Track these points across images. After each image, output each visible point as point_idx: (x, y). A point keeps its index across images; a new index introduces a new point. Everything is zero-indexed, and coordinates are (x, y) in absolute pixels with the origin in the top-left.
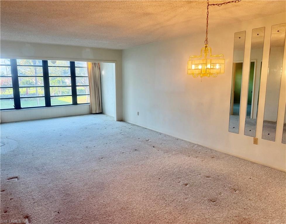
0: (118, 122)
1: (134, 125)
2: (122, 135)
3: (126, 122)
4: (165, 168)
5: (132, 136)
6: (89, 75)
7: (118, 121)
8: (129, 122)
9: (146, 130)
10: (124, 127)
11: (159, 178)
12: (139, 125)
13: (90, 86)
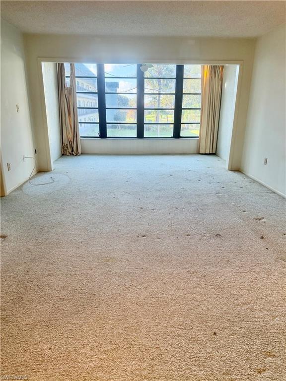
0: (230, 172)
1: (254, 181)
2: (218, 197)
3: (244, 174)
4: (250, 306)
5: (233, 204)
6: (202, 91)
7: (231, 170)
8: (250, 175)
9: (272, 195)
10: (232, 182)
11: (215, 334)
12: (263, 183)
13: (202, 109)
